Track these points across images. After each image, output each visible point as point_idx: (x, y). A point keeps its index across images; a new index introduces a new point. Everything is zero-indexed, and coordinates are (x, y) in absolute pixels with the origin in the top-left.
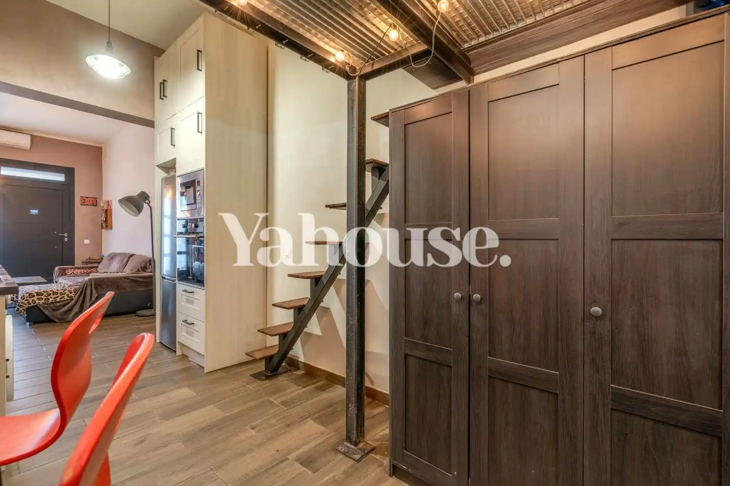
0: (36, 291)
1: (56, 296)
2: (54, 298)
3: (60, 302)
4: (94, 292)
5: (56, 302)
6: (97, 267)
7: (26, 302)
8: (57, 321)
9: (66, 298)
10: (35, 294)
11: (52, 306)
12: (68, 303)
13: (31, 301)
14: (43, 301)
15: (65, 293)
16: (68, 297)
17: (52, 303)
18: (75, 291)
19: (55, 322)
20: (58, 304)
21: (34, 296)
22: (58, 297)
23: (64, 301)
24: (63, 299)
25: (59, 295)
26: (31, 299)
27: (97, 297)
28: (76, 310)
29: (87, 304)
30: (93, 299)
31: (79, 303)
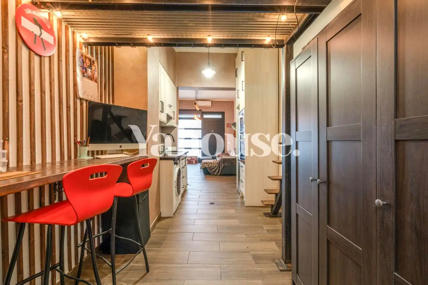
2: (211, 165)
5: (211, 167)
10: (205, 163)
14: (207, 166)
15: (214, 163)
16: (215, 165)
18: (217, 163)
19: (211, 175)
23: (214, 167)
26: (204, 165)
27: (224, 166)
28: (217, 171)
29: (221, 169)
30: (222, 167)
31: (218, 168)
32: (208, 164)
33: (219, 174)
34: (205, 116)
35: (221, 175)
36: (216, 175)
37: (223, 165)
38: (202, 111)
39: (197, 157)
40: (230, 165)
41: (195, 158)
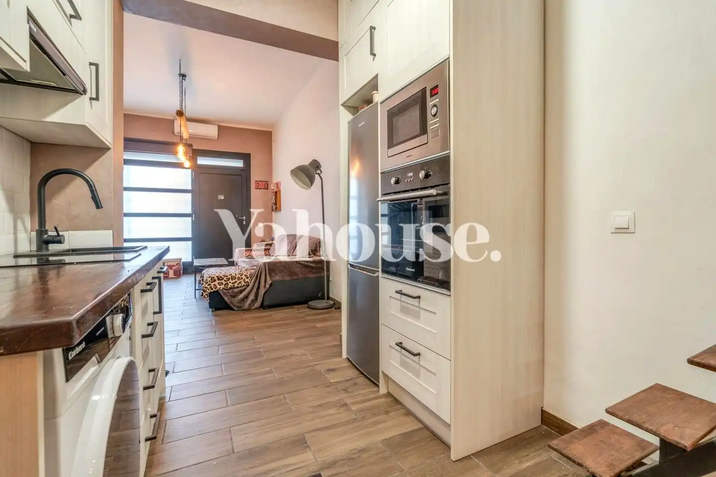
0: (217, 275)
1: (234, 281)
2: (233, 283)
3: (237, 287)
4: (268, 278)
5: (234, 288)
6: (269, 249)
7: (209, 287)
8: (235, 308)
9: (243, 283)
10: (216, 278)
11: (230, 291)
12: (245, 289)
13: (213, 286)
14: (222, 286)
15: (242, 278)
16: (245, 282)
17: (231, 288)
18: (251, 276)
19: (234, 310)
20: (236, 290)
21: (215, 281)
22: (236, 282)
23: (241, 287)
24: (240, 285)
25: (236, 280)
26: (212, 284)
27: (271, 285)
28: (252, 297)
29: (262, 291)
30: (268, 286)
31: (255, 290)
32: (223, 281)
33: (258, 304)
34: (202, 161)
35: (263, 307)
36: (249, 310)
37: (269, 282)
38: (194, 147)
39: (181, 259)
40: (288, 278)
41: (175, 264)
